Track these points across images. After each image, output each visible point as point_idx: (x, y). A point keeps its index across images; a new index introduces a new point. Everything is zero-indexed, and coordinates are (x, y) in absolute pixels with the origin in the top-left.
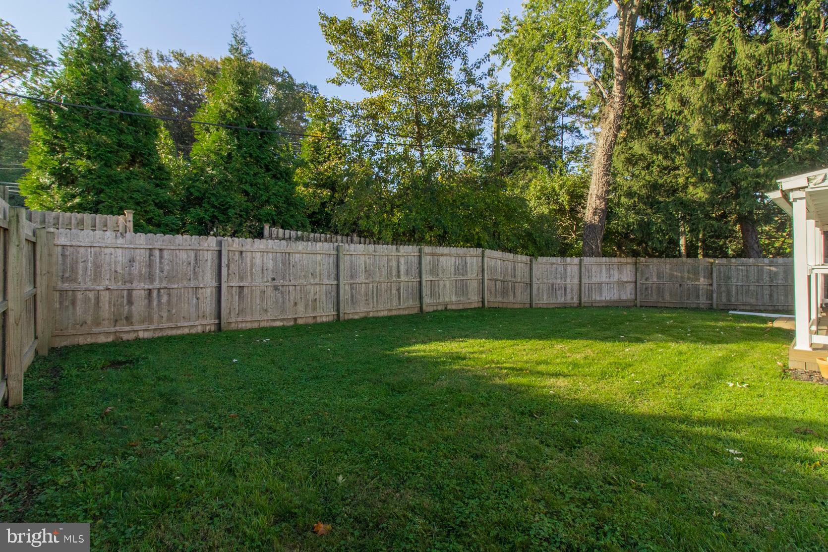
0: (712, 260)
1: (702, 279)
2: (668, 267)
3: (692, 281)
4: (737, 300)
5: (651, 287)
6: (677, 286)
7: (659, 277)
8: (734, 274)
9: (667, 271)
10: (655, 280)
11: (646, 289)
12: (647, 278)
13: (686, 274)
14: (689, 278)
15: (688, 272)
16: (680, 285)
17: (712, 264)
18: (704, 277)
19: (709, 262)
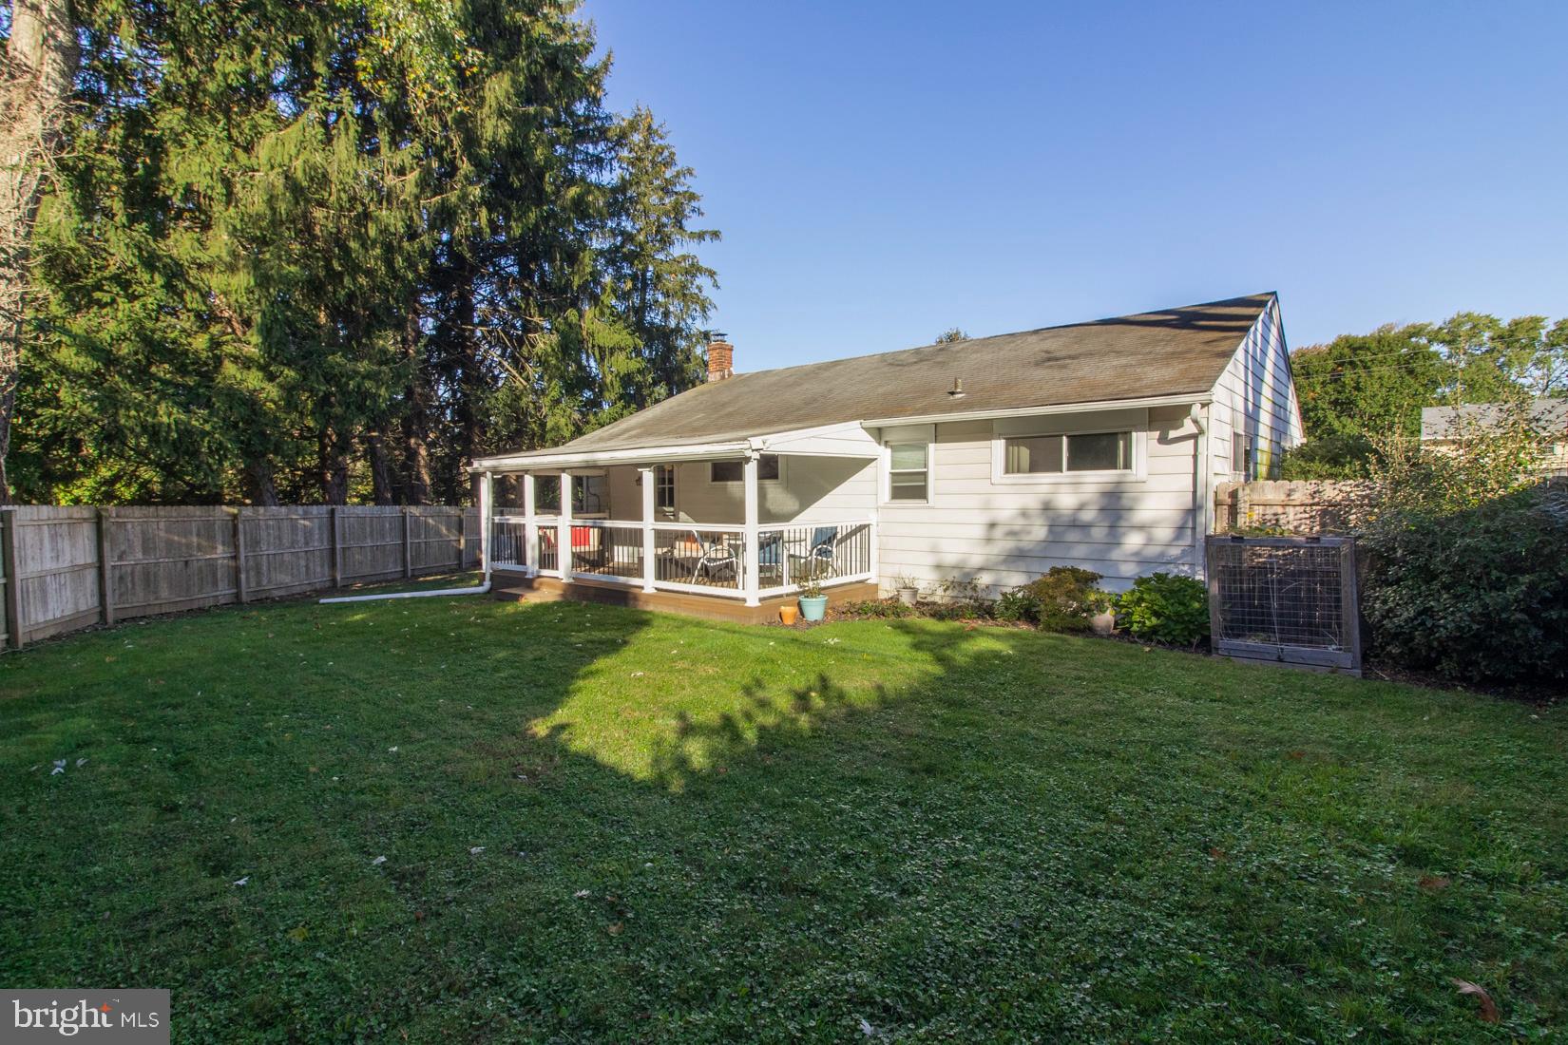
0: (235, 511)
1: (220, 548)
2: (162, 525)
3: (206, 553)
4: (269, 582)
5: (133, 573)
6: (180, 565)
7: (146, 551)
8: (264, 534)
9: (162, 534)
10: (140, 556)
11: (121, 578)
12: (124, 552)
13: (195, 539)
14: (199, 548)
15: (198, 535)
16: (186, 562)
17: (235, 517)
18: (224, 545)
19: (229, 514)
